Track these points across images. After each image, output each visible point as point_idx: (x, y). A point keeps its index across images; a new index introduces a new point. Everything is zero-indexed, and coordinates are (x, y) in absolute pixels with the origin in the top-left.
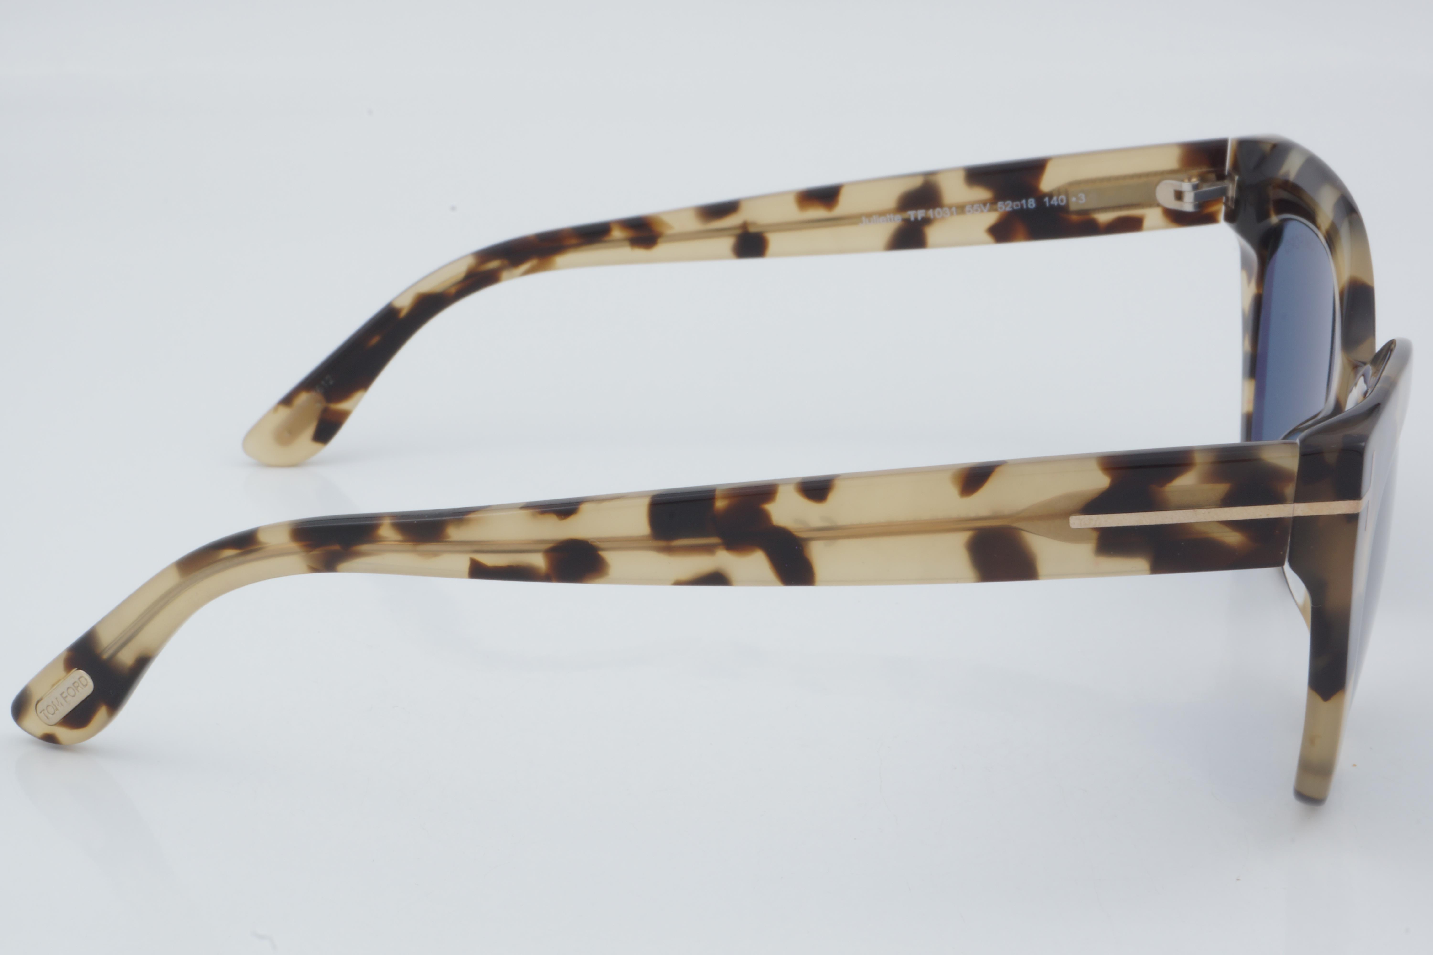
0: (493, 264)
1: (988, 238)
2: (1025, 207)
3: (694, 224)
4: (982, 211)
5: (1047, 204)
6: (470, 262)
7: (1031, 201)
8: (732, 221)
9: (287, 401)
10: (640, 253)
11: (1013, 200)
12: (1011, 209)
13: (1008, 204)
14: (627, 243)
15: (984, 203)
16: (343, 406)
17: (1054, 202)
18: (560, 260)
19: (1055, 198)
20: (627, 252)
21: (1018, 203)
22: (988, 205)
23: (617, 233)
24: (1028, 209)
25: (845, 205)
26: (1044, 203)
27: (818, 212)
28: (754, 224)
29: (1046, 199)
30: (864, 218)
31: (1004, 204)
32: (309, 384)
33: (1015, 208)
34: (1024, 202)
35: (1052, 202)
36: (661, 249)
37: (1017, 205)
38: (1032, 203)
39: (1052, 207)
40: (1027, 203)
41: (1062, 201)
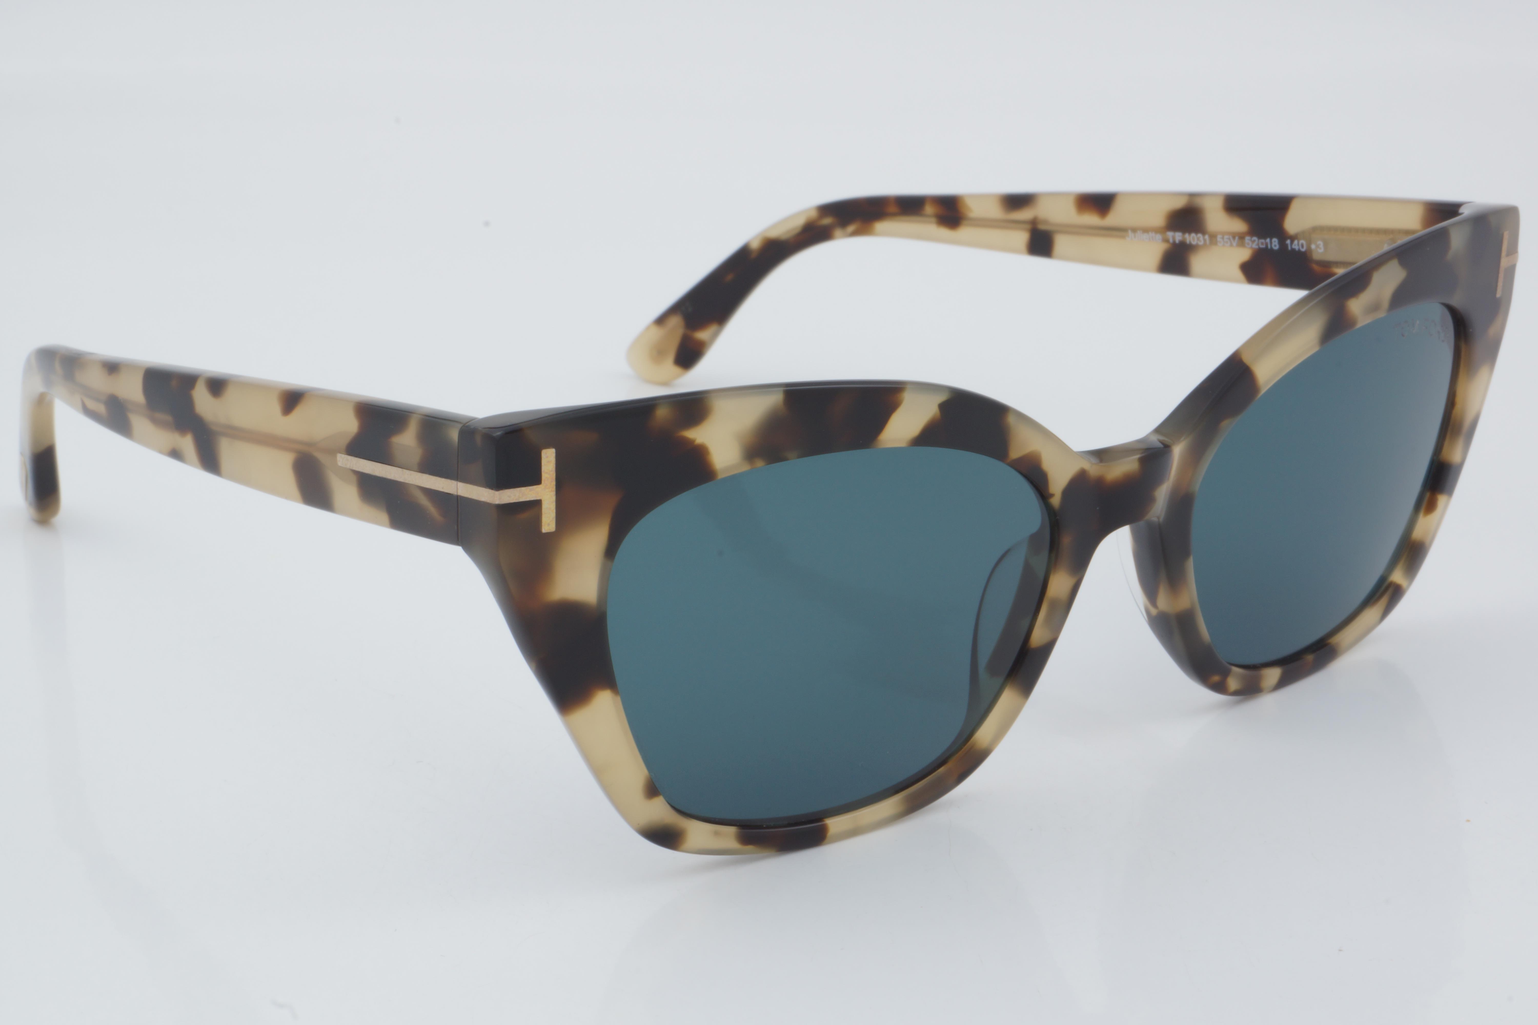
0: (827, 221)
1: (1239, 274)
2: (1269, 246)
3: (995, 211)
4: (1231, 245)
5: (1289, 248)
6: (814, 214)
7: (1275, 242)
8: (1025, 214)
9: (660, 321)
10: (944, 232)
11: (1260, 237)
12: (1257, 247)
13: (1254, 241)
14: (934, 220)
15: (1234, 235)
16: (702, 335)
17: (1296, 246)
18: (880, 226)
19: (1296, 242)
20: (933, 228)
21: (1263, 241)
22: (1237, 238)
23: (929, 209)
24: (1272, 249)
25: (1116, 217)
26: (1287, 245)
27: (1091, 219)
28: (1046, 222)
29: (1288, 242)
30: (1130, 232)
31: (1251, 240)
32: (677, 308)
33: (1262, 246)
34: (1268, 240)
35: (1294, 247)
36: (964, 232)
37: (1262, 244)
38: (1275, 244)
39: (1293, 250)
40: (1271, 243)
41: (1302, 246)
